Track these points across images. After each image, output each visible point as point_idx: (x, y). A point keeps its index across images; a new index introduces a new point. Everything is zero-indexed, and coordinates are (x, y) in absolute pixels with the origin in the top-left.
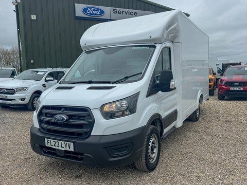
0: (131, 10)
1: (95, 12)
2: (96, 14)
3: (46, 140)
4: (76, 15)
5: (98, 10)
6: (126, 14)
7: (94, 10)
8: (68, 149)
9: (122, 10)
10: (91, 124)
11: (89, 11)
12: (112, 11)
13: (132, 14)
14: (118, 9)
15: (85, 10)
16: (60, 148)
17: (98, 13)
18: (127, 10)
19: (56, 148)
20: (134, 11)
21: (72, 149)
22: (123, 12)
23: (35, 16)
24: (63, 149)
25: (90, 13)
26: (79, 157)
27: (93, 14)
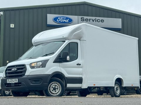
0: (97, 18)
1: (64, 20)
2: (65, 22)
3: (7, 80)
4: (47, 24)
5: (67, 18)
6: (93, 21)
7: (63, 19)
8: (16, 82)
9: (89, 18)
10: (25, 71)
11: (59, 20)
12: (80, 19)
13: (99, 21)
14: (85, 17)
15: (55, 19)
16: (13, 82)
17: (67, 21)
18: (94, 18)
19: (11, 82)
20: (101, 18)
21: (17, 82)
22: (90, 19)
23: (13, 25)
24: (14, 82)
25: (60, 22)
26: (20, 85)
27: (62, 22)
